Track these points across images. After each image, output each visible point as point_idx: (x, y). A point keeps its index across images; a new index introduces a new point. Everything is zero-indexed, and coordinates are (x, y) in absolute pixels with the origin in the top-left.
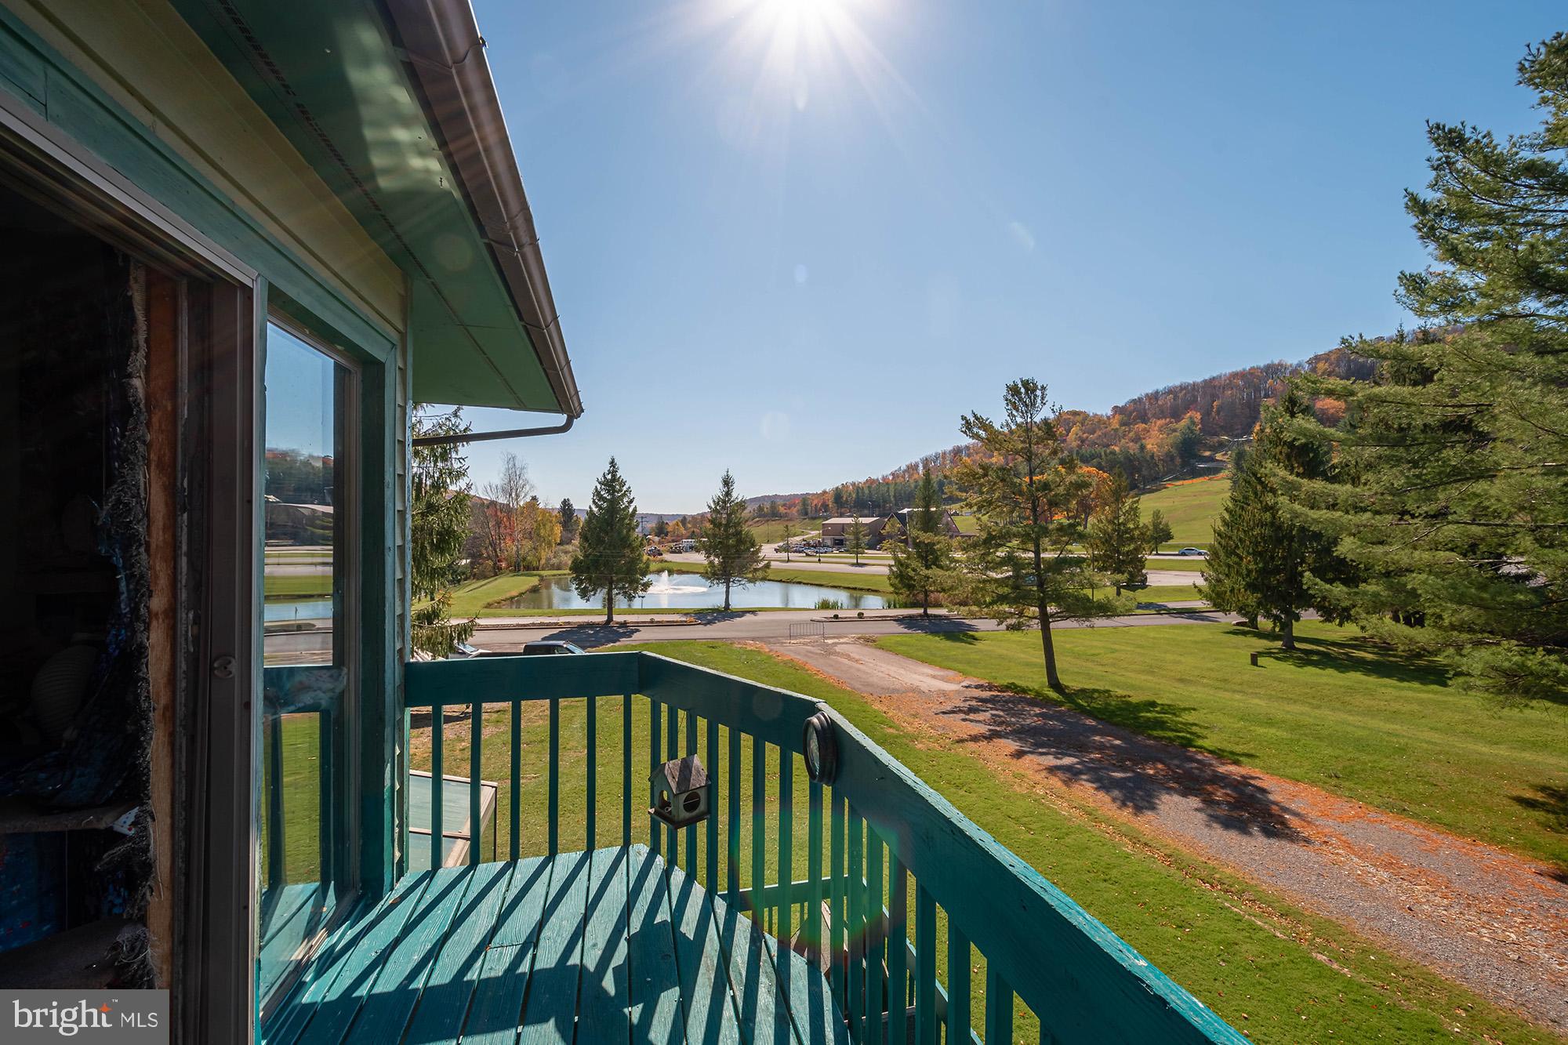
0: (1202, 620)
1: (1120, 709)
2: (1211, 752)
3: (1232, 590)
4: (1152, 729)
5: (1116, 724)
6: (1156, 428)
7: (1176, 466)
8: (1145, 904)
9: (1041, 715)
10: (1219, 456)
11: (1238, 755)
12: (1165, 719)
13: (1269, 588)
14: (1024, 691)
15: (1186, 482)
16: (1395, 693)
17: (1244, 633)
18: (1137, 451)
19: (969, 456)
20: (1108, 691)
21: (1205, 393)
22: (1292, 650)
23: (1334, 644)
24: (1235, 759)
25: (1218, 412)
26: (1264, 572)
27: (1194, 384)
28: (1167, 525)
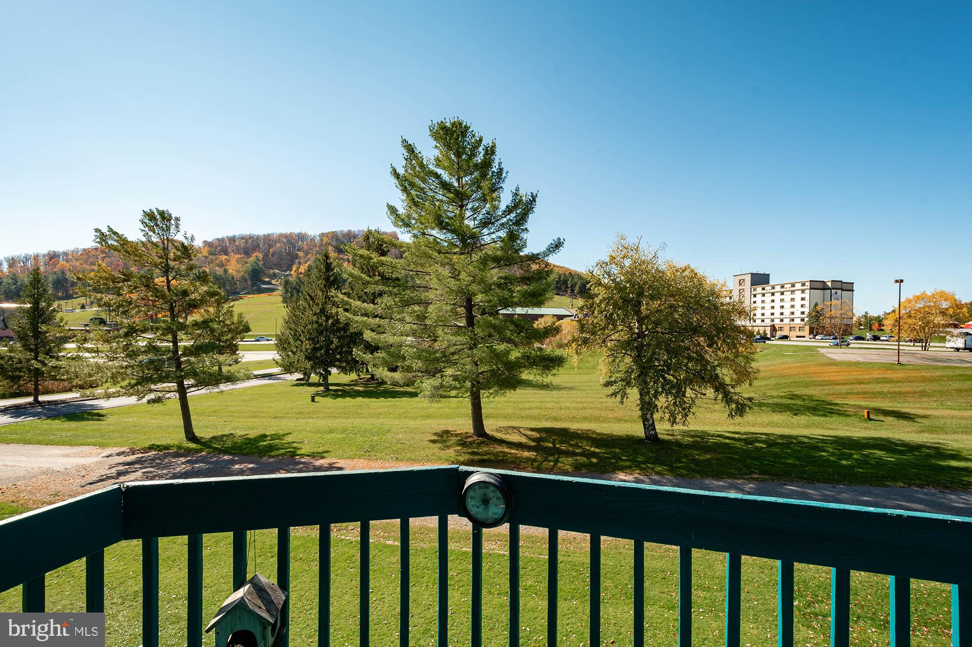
0: (278, 380)
1: (245, 444)
2: (308, 456)
3: (298, 361)
4: (270, 452)
5: (245, 455)
6: (235, 260)
7: (248, 285)
8: (301, 559)
9: (188, 462)
10: (274, 282)
11: (322, 453)
12: (276, 443)
13: (317, 358)
14: (167, 448)
15: (255, 296)
16: (377, 405)
17: (302, 385)
18: (222, 273)
19: (67, 261)
20: (231, 434)
21: (264, 243)
22: (330, 391)
23: (345, 385)
24: (321, 455)
25: (273, 255)
26: (315, 350)
27: (258, 236)
28: (247, 322)
